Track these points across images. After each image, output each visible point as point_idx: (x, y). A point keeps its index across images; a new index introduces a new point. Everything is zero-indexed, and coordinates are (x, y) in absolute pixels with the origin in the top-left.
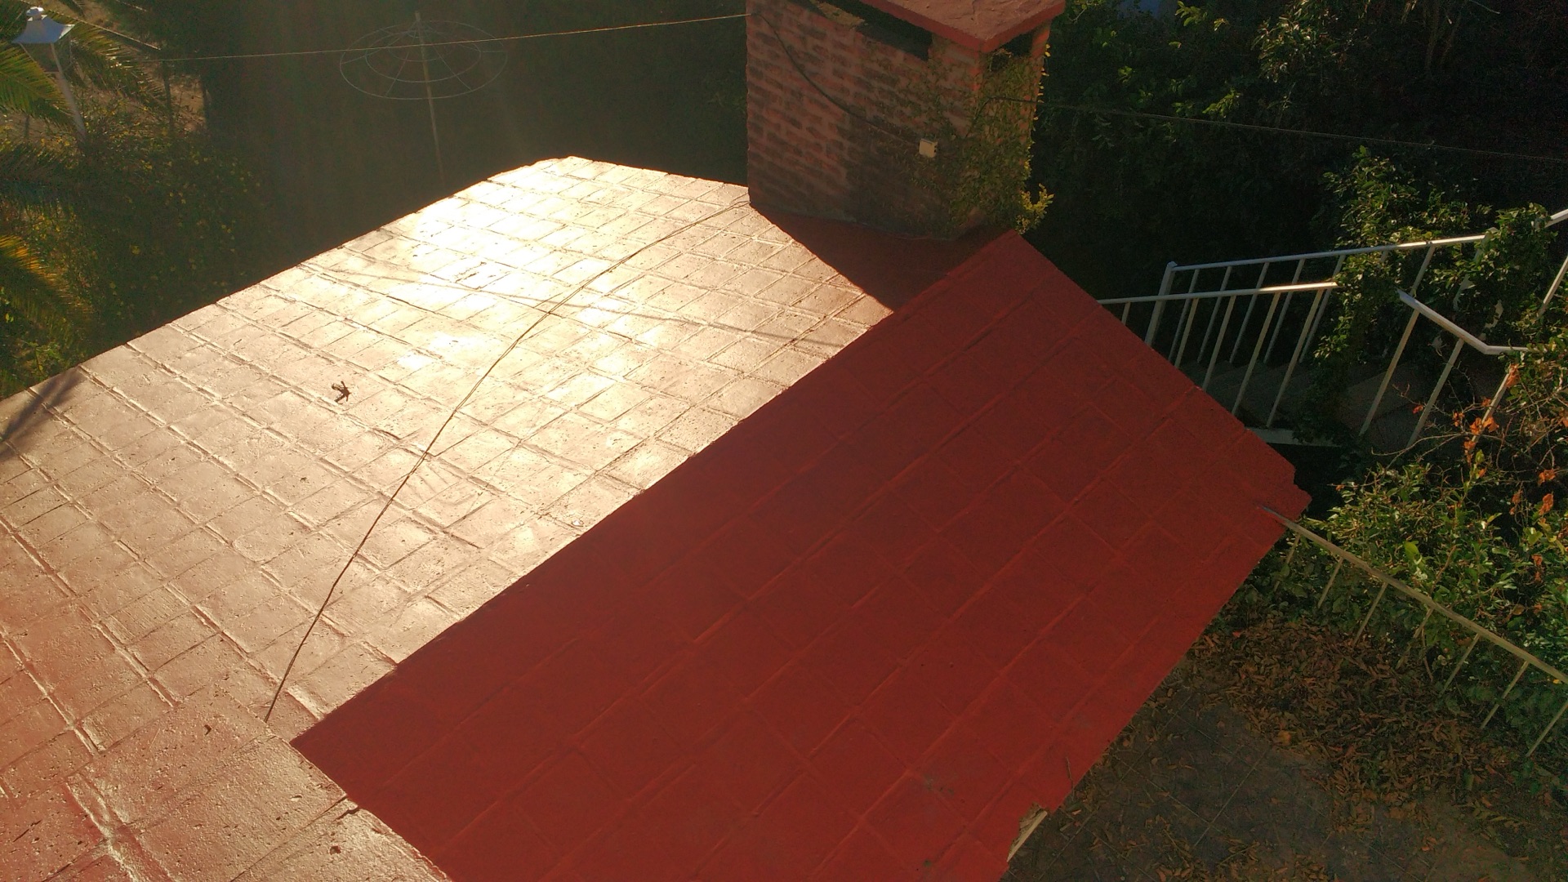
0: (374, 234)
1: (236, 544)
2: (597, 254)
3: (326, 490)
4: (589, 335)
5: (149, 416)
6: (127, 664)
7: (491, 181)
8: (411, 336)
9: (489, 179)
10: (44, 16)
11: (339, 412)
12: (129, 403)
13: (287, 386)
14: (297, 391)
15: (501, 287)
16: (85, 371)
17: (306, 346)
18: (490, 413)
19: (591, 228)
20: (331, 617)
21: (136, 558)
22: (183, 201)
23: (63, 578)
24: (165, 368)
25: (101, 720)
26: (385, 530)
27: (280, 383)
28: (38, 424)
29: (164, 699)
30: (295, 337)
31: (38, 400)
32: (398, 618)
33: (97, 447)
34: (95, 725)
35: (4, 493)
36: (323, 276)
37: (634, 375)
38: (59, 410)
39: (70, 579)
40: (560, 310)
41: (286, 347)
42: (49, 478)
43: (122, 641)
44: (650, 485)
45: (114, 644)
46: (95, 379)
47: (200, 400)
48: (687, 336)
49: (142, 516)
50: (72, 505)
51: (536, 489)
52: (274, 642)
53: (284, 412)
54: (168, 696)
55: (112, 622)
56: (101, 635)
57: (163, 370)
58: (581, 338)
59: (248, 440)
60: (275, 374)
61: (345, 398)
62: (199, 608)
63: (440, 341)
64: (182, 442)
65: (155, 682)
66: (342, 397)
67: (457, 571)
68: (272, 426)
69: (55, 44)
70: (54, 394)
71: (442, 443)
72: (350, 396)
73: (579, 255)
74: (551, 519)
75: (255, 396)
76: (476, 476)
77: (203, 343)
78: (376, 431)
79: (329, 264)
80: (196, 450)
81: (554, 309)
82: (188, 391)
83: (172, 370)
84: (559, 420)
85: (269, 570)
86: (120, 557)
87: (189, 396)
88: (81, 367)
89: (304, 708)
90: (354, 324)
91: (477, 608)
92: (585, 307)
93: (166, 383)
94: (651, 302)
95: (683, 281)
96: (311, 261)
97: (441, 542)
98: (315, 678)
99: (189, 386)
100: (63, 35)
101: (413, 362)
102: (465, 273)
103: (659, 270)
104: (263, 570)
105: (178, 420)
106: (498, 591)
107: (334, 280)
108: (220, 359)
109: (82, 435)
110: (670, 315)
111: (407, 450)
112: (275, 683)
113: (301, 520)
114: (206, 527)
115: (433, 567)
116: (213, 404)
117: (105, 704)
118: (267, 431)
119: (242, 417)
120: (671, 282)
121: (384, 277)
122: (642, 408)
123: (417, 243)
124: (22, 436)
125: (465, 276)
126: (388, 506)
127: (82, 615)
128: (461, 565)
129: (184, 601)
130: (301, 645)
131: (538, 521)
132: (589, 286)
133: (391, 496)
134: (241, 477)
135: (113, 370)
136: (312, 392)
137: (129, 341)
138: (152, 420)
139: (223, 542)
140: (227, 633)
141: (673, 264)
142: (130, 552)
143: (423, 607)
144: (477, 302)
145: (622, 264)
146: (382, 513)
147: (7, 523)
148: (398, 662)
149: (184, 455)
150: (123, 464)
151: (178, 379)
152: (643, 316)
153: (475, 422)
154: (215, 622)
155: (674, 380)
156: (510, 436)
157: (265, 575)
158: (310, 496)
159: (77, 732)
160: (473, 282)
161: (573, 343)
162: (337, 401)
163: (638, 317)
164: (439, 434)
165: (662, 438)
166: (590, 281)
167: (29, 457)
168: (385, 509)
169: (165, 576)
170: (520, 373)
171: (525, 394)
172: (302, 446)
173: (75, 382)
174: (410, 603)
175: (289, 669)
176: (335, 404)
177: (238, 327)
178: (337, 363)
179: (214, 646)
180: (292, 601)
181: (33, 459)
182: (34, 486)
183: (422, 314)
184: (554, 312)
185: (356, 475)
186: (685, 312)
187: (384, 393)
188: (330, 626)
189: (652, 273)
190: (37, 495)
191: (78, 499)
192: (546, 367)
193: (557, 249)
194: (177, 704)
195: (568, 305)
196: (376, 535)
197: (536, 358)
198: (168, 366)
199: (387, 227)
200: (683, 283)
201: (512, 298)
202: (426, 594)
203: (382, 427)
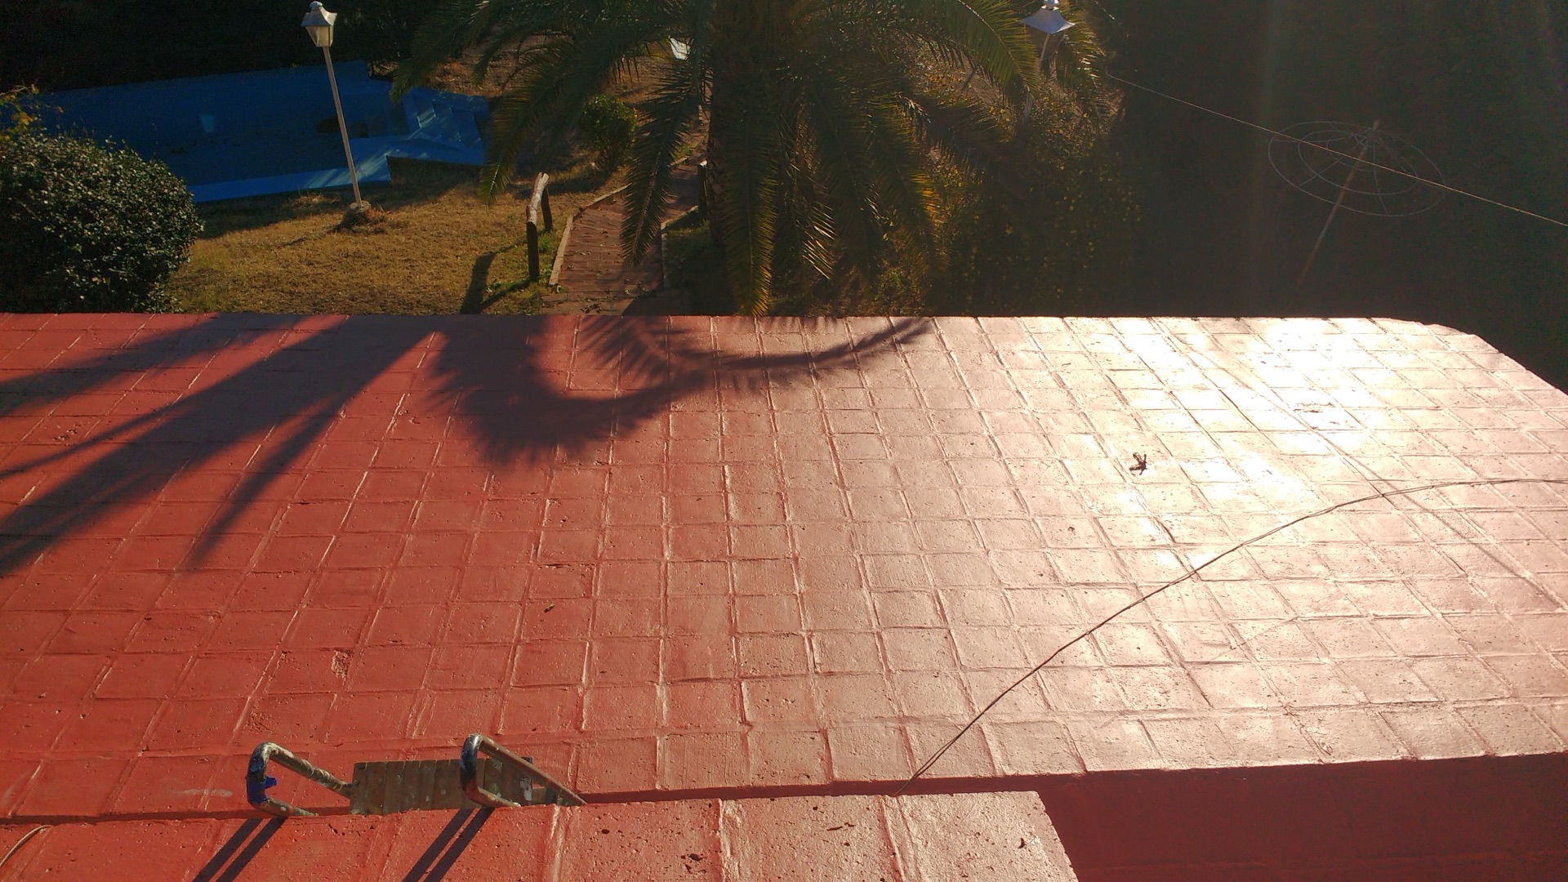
0: (1232, 320)
1: (991, 557)
2: (1465, 459)
3: (1088, 551)
4: (1420, 544)
5: (969, 393)
6: (866, 607)
7: (1374, 322)
8: (1225, 440)
9: (1374, 319)
10: (1056, 8)
11: (1129, 481)
12: (958, 373)
13: (1093, 431)
14: (1100, 440)
15: (1337, 439)
16: (935, 324)
17: (1123, 400)
18: (1278, 567)
19: (1468, 426)
20: (1044, 679)
21: (909, 516)
22: (1072, 208)
23: (849, 498)
24: (998, 356)
25: (828, 642)
26: (1126, 626)
27: (1087, 423)
28: (882, 351)
29: (881, 660)
30: (1119, 386)
31: (892, 330)
32: (1105, 725)
33: (919, 397)
34: (822, 644)
35: (836, 396)
36: (1167, 339)
37: (1456, 619)
38: (903, 348)
39: (853, 502)
40: (1397, 499)
41: (1106, 392)
42: (873, 403)
43: (871, 584)
44: (1429, 758)
45: (864, 581)
46: (940, 336)
47: (1015, 401)
48: (1538, 611)
49: (928, 480)
50: (881, 438)
51: (1294, 680)
52: (987, 670)
53: (1079, 455)
54: (885, 658)
55: (869, 562)
56: (857, 568)
57: (996, 358)
58: (1408, 542)
59: (1039, 463)
60: (1086, 413)
61: (1140, 471)
62: (940, 594)
63: (1255, 464)
64: (985, 433)
65: (880, 638)
66: (1138, 468)
67: (1180, 715)
68: (1064, 461)
69: (1051, 35)
70: (906, 332)
71: (1213, 571)
72: (1145, 471)
73: (1443, 448)
74: (1297, 723)
75: (1060, 424)
76: (1236, 626)
77: (1037, 350)
78: (1156, 520)
79: (1176, 331)
80: (994, 447)
81: (1391, 494)
82: (1008, 388)
83: (1003, 361)
84: (1349, 619)
85: (1009, 597)
86: (897, 508)
87: (1006, 393)
88: (933, 320)
89: (989, 754)
90: (1176, 402)
91: (1185, 768)
92: (1427, 510)
93: (994, 371)
94: (1508, 547)
95: (1558, 543)
96: (1161, 319)
97: (1174, 673)
98: (1008, 729)
99: (1011, 384)
100: (1062, 29)
101: (1219, 471)
102: (1308, 406)
103: (1532, 514)
104: (1004, 593)
105: (989, 410)
106: (1213, 765)
107: (1176, 349)
108: (1046, 373)
109: (912, 380)
110: (1527, 574)
111: (1177, 558)
112: (974, 711)
113: (1055, 568)
114: (974, 523)
115: (1158, 695)
116: (1023, 411)
117: (836, 631)
118: (1058, 463)
119: (1043, 437)
120: (1542, 536)
121: (1224, 369)
122: (1450, 663)
123: (1271, 351)
124: (867, 356)
125: (1306, 409)
126: (1137, 603)
127: (850, 540)
128: (1186, 711)
129: (931, 580)
130: (1010, 689)
131: (1282, 716)
132: (1441, 489)
133: (1145, 595)
134: (1020, 493)
135: (958, 336)
136: (1112, 448)
137: (980, 316)
138: (969, 398)
139: (982, 546)
140: (953, 634)
141: (1552, 516)
142: (907, 507)
143: (1132, 729)
144: (1310, 444)
145: (1489, 485)
146: (1129, 608)
147: (828, 424)
148: (1089, 770)
149: (982, 446)
150: (932, 425)
151: (1005, 373)
152: (1493, 557)
153: (1257, 568)
154: (947, 617)
155: (1502, 654)
156: (1288, 605)
157: (1004, 600)
158: (1071, 549)
159: (806, 641)
160: (1313, 419)
161: (1397, 543)
162: (1131, 469)
163: (1485, 556)
164: (1215, 560)
165: (1463, 712)
166: (1447, 485)
167: (866, 377)
168: (1134, 604)
169: (925, 547)
170: (1324, 543)
171: (1322, 569)
172: (1083, 495)
173: (923, 331)
174: (1122, 718)
175: (991, 705)
176: (1129, 471)
177: (1072, 350)
178: (1145, 432)
179: (937, 638)
180: (1017, 641)
181: (868, 380)
182: (860, 405)
183: (1246, 425)
184: (1388, 497)
185: (1120, 553)
186: (1548, 579)
187: (1177, 486)
188: (1041, 689)
189: (1523, 513)
190: (860, 413)
191: (887, 435)
192: (1354, 552)
193: (1420, 429)
194: (889, 671)
195: (1408, 498)
196: (1114, 625)
197: (1353, 538)
198: (1001, 356)
199: (1249, 321)
200: (1556, 545)
201: (1347, 458)
202: (1140, 719)
203: (1162, 520)
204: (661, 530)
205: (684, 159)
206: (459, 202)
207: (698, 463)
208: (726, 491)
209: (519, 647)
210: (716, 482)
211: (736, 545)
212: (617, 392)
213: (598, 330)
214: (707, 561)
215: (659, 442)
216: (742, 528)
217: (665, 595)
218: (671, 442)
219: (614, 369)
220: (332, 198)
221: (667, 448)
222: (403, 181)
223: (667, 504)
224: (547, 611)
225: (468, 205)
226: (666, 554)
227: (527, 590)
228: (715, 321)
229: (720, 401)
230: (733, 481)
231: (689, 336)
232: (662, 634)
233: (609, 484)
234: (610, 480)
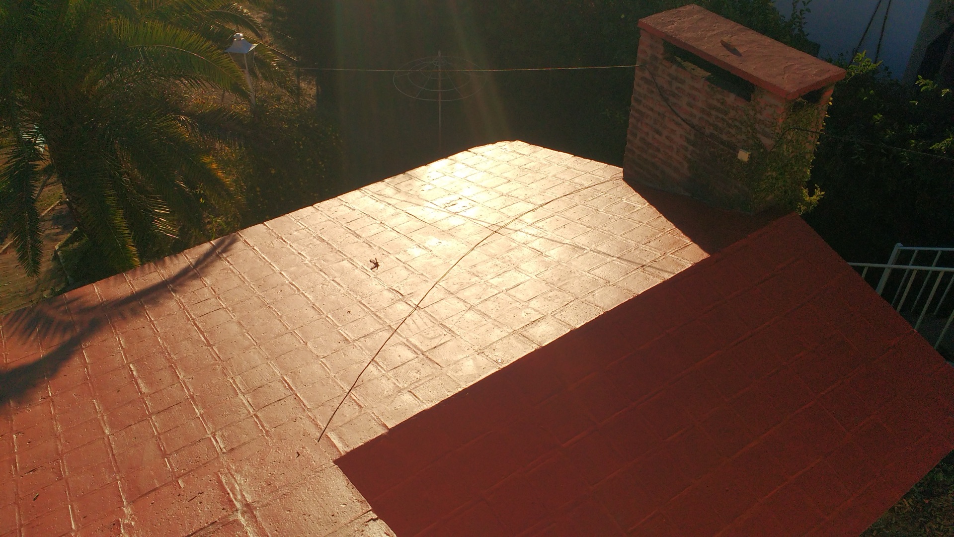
0: (401, 175)
1: (309, 345)
2: (527, 200)
3: (360, 320)
4: (517, 248)
5: (271, 265)
6: (244, 404)
7: (470, 151)
8: (416, 236)
9: (469, 150)
10: (242, 38)
11: (372, 276)
12: (261, 256)
13: (346, 258)
14: (351, 261)
15: (467, 214)
16: (240, 235)
17: (358, 236)
18: (456, 287)
19: (524, 184)
20: (355, 394)
21: (255, 344)
22: (302, 147)
23: (216, 350)
24: (282, 239)
25: (226, 434)
26: (390, 348)
27: (342, 255)
28: (212, 262)
29: (261, 428)
30: (353, 230)
31: (214, 248)
32: (392, 401)
33: (242, 279)
34: (222, 436)
35: (191, 298)
36: (371, 197)
37: (542, 275)
38: (224, 255)
39: (219, 351)
40: (502, 231)
41: (347, 235)
42: (215, 292)
43: (243, 391)
44: (546, 344)
45: (238, 391)
46: (245, 241)
47: (298, 259)
48: (577, 256)
49: (261, 321)
50: (225, 309)
51: (478, 336)
52: (323, 405)
53: (342, 272)
54: (263, 426)
55: (238, 379)
56: (232, 386)
57: (281, 240)
58: (512, 249)
59: (321, 285)
60: (340, 250)
61: (376, 268)
62: (285, 378)
63: (432, 242)
64: (287, 282)
65: (257, 416)
66: (375, 267)
67: (428, 379)
68: (335, 279)
69: (246, 54)
70: (223, 246)
71: (426, 301)
72: (379, 267)
73: (516, 199)
74: (484, 356)
75: (328, 261)
76: (444, 323)
77: (304, 227)
78: (391, 289)
79: (375, 191)
80: (294, 287)
81: (498, 230)
82: (293, 253)
83: (286, 240)
84: (495, 296)
85: (325, 362)
86: (247, 343)
87: (293, 256)
88: (238, 233)
89: (335, 446)
90: (385, 226)
91: (437, 403)
92: (517, 231)
93: (282, 248)
94: (556, 232)
95: (577, 222)
96: (366, 187)
97: (420, 360)
98: (343, 429)
99: (294, 251)
100: (251, 49)
101: (415, 252)
102: (449, 203)
103: (563, 213)
104: (322, 361)
105: (286, 269)
106: (450, 394)
107: (377, 200)
108: (312, 238)
109: (235, 271)
110: (567, 241)
111: (407, 303)
112: (321, 429)
113: (345, 336)
114: (294, 332)
115: (415, 374)
116: (305, 262)
117: (229, 425)
118: (332, 282)
119: (320, 272)
120: (570, 221)
121: (404, 201)
122: (545, 296)
123: (424, 183)
124: (202, 268)
125: (449, 205)
126: (393, 334)
127: (223, 372)
128: (430, 375)
129: (278, 373)
130: (338, 408)
131: (477, 356)
132: (520, 218)
133: (396, 329)
134: (316, 306)
135: (255, 237)
136: (359, 263)
137: (265, 221)
138: (272, 267)
139: (302, 342)
140: (299, 395)
141: (572, 210)
142: (252, 340)
143: (407, 397)
144: (455, 221)
145: (541, 208)
146: (389, 338)
147: (190, 315)
148: (390, 428)
149: (287, 289)
150: (254, 290)
151: (289, 246)
152: (551, 240)
153: (447, 291)
154: (293, 388)
155: (566, 281)
156: (466, 302)
157: (322, 364)
158: (351, 322)
159: (212, 439)
160: (453, 209)
161: (508, 252)
162: (371, 269)
163: (548, 241)
164: (425, 296)
165: (556, 316)
166: (521, 216)
167: (206, 279)
168: (391, 336)
169: (270, 357)
170: (475, 266)
171: (477, 278)
172: (350, 292)
173: (234, 241)
174: (400, 394)
175: (330, 421)
176: (371, 271)
177: (323, 220)
178: (373, 247)
179: (291, 401)
180: (335, 382)
181: (208, 281)
182: (207, 296)
183: (423, 224)
184: (498, 232)
185: (377, 314)
186: (577, 240)
187: (397, 268)
188: (354, 400)
189: (559, 215)
190: (208, 301)
191: (229, 306)
192: (490, 264)
193: (504, 194)
194: (267, 432)
195: (507, 228)
196: (385, 350)
197: (486, 258)
198: (284, 238)
199: (409, 172)
200: (577, 223)
201: (474, 221)
202: (409, 390)
203: (394, 288)
204: (98, 420)
205: (58, 202)
207: (111, 371)
208: (135, 379)
210: (127, 376)
211: (151, 406)
212: (42, 353)
213: (16, 320)
214: (135, 424)
215: (81, 370)
216: (153, 395)
217: (113, 455)
218: (89, 366)
219: (34, 340)
221: (88, 371)
223: (98, 403)
226: (106, 431)
228: (96, 285)
229: (115, 329)
230: (138, 371)
231: (82, 300)
232: (118, 478)
233: (54, 408)
234: (54, 405)
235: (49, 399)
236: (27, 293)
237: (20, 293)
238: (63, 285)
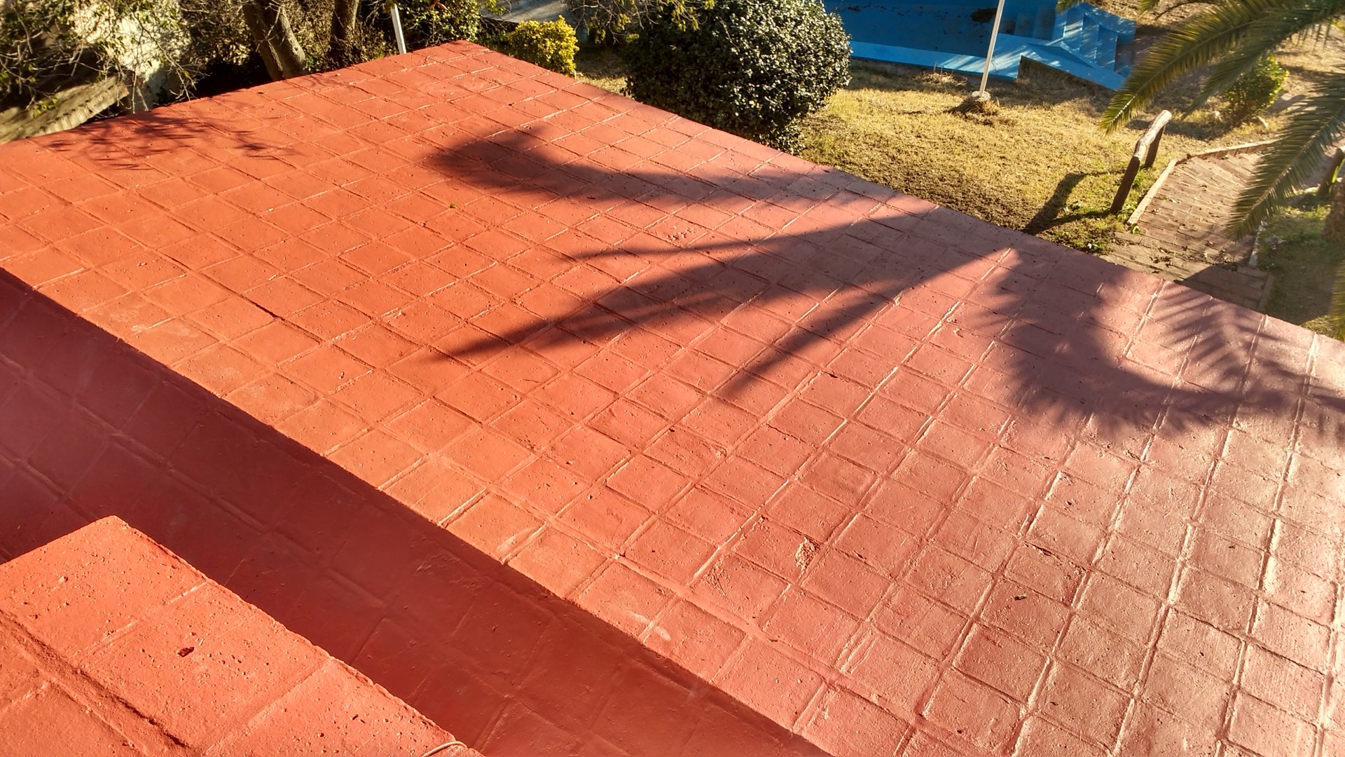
204: (1174, 564)
206: (1070, 114)
207: (1245, 503)
208: (1268, 552)
209: (975, 625)
210: (1260, 535)
211: (1260, 626)
212: (1177, 381)
213: (1180, 303)
214: (1218, 629)
215: (1206, 458)
216: (1274, 607)
217: (1155, 646)
218: (1220, 464)
219: (1183, 353)
220: (959, 81)
221: (1213, 470)
222: (1027, 81)
223: (1192, 535)
224: (1017, 598)
225: (1077, 120)
226: (1171, 595)
227: (1004, 565)
228: (1319, 340)
229: (1296, 438)
230: (1282, 542)
231: (1283, 346)
232: (1136, 693)
233: (1133, 483)
234: (1135, 478)
235: (1135, 462)
236: (1189, 233)
237: (1182, 227)
238: (1238, 258)
